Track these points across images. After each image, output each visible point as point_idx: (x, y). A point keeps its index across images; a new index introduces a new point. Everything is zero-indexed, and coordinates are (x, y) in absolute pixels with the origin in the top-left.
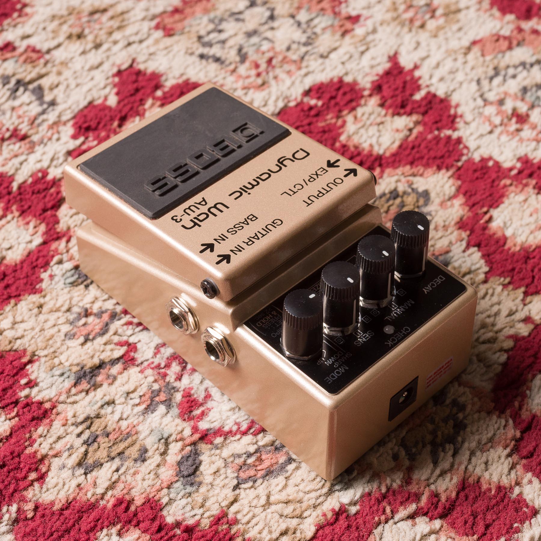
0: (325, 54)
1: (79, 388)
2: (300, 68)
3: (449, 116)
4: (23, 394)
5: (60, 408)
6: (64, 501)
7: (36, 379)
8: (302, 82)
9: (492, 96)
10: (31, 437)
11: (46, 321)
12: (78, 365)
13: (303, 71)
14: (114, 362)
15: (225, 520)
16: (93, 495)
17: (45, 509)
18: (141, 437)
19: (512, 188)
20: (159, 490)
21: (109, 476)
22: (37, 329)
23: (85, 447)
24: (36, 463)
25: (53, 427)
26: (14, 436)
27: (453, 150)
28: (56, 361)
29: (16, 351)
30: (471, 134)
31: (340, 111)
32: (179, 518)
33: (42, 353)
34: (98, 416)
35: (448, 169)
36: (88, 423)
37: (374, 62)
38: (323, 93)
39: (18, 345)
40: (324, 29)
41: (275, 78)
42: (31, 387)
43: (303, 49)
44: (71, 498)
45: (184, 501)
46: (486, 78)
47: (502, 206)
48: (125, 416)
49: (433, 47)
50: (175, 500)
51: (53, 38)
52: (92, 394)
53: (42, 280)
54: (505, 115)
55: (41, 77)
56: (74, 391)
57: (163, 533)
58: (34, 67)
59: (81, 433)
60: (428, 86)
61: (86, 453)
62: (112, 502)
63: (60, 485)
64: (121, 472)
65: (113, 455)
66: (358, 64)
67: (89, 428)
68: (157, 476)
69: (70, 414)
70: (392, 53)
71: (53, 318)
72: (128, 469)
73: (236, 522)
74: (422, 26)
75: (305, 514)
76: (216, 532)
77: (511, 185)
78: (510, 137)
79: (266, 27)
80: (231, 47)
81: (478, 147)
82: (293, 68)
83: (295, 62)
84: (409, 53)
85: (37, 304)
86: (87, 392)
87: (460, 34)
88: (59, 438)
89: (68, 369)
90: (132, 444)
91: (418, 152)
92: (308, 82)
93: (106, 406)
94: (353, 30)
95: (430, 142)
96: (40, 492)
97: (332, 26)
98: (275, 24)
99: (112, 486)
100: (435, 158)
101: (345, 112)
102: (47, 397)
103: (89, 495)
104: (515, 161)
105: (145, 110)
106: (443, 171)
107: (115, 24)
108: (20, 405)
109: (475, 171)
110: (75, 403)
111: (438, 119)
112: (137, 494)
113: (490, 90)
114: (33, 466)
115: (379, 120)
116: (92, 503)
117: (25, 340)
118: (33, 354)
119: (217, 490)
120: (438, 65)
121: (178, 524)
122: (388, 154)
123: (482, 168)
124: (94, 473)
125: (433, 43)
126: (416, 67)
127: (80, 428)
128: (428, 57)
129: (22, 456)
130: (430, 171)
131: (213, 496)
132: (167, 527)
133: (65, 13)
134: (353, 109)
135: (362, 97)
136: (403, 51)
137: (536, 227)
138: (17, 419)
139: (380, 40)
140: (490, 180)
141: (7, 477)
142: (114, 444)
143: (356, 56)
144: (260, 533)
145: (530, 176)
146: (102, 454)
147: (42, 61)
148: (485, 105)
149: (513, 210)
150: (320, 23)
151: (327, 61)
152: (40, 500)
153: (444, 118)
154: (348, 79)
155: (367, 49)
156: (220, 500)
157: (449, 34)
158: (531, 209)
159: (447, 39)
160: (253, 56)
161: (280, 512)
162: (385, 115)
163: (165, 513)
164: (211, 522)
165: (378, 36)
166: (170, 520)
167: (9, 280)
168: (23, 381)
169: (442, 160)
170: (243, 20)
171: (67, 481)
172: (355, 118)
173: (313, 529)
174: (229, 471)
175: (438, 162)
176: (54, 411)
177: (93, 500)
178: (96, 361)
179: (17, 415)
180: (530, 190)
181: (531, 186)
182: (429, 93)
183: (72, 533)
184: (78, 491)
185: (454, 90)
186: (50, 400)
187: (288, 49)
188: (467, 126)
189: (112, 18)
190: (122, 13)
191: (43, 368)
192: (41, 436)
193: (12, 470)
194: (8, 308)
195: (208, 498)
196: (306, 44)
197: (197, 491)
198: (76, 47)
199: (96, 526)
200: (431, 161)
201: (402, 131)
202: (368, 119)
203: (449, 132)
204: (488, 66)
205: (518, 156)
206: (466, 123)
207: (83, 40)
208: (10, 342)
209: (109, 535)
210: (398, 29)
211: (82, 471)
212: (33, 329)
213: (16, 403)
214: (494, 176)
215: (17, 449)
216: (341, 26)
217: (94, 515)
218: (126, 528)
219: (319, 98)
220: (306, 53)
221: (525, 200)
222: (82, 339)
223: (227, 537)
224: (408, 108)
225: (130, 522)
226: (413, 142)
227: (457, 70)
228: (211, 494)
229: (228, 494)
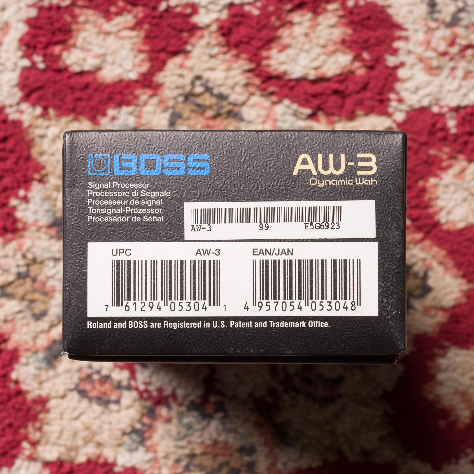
1: (49, 231)
4: (13, 202)
5: (27, 233)
7: (31, 198)
8: (465, 94)
18: (53, 302)
20: (27, 350)
23: (15, 277)
28: (55, 194)
32: (21, 379)
33: (51, 179)
34: (41, 263)
38: (468, 122)
39: (43, 159)
42: (23, 202)
45: (34, 370)
53: (104, 115)
56: (44, 230)
57: (3, 380)
65: (26, 297)
67: (28, 266)
68: (35, 338)
69: (27, 245)
73: (48, 411)
76: (30, 409)
86: (52, 238)
89: (55, 209)
93: (51, 260)
101: (462, 157)
102: (25, 219)
105: (325, 10)
108: (4, 210)
118: (46, 175)
119: (58, 381)
121: (17, 382)
127: (22, 262)
131: (53, 383)
132: (8, 379)
142: (33, 291)
156: (53, 389)
163: (17, 366)
164: (35, 399)
166: (14, 376)
167: (85, 94)
168: (22, 192)
174: (77, 375)
176: (21, 233)
186: (25, 223)
191: (42, 193)
194: (65, 119)
195: (49, 381)
197: (47, 370)
213: (4, 205)
219: (459, 124)
229: (61, 390)
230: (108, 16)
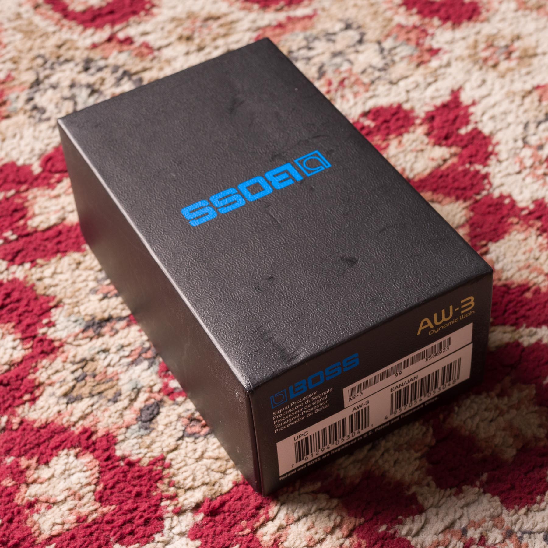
0: (395, 81)
1: (86, 334)
2: (367, 91)
3: (486, 152)
4: (41, 331)
5: (66, 347)
6: (43, 422)
7: (56, 321)
8: (364, 103)
9: (533, 140)
10: (36, 366)
11: (79, 276)
12: (91, 315)
13: (370, 93)
14: (120, 319)
15: (161, 462)
16: (67, 421)
17: (28, 425)
18: (120, 383)
19: (518, 227)
20: (119, 428)
21: (84, 409)
22: (70, 282)
23: (74, 382)
24: (33, 387)
25: (56, 362)
26: (24, 363)
27: (477, 184)
28: (76, 310)
29: (48, 296)
30: (500, 172)
31: (388, 134)
32: (127, 453)
33: (67, 301)
34: (92, 360)
35: (465, 200)
36: (83, 364)
37: (436, 94)
38: (379, 116)
39: (50, 292)
40: (402, 58)
41: (343, 96)
42: (50, 327)
43: (377, 74)
44: (50, 420)
45: (135, 441)
46: (535, 122)
47: (502, 241)
48: (112, 363)
49: (497, 86)
50: (129, 439)
51: (167, 38)
52: (94, 341)
54: (538, 159)
55: (145, 70)
56: (81, 336)
57: (109, 462)
58: (142, 61)
59: (76, 370)
60: (476, 123)
61: (74, 387)
62: (80, 430)
63: (45, 409)
64: (95, 407)
65: (94, 393)
66: (422, 94)
67: (82, 368)
68: (121, 415)
69: (71, 354)
70: (456, 88)
71: (85, 274)
72: (101, 406)
73: (170, 466)
74: (495, 66)
75: (228, 472)
76: (150, 471)
77: (517, 223)
78: (535, 179)
79: (352, 49)
80: (315, 65)
81: (502, 185)
82: (361, 89)
83: (364, 84)
84: (472, 89)
85: (77, 261)
86: (91, 339)
87: (528, 78)
88: (57, 371)
89: (82, 317)
90: (112, 387)
91: (444, 181)
92: (370, 104)
93: (101, 353)
94: (429, 61)
95: (459, 173)
96: (29, 411)
97: (411, 56)
98: (361, 48)
99: (84, 417)
100: (458, 188)
101: (392, 136)
102: (58, 337)
103: (64, 420)
104: (530, 202)
106: (461, 202)
107: (222, 31)
108: (36, 340)
109: (490, 206)
110: (79, 345)
111: (474, 153)
112: (101, 428)
113: (534, 134)
114: (30, 390)
115: (419, 147)
116: (64, 428)
117: (58, 289)
118: (60, 301)
119: (165, 437)
120: (494, 106)
121: (123, 458)
122: (416, 179)
123: (497, 204)
124: (74, 405)
125: (498, 83)
126: (474, 104)
127: (75, 367)
128: (489, 95)
129: (25, 380)
130: (448, 199)
131: (159, 441)
132: (114, 458)
133: (184, 16)
134: (401, 134)
135: (413, 124)
136: (468, 87)
137: (525, 265)
138: (30, 350)
139: (450, 74)
140: (500, 216)
141: (8, 393)
142: (98, 384)
143: (423, 86)
144: (185, 479)
145: (539, 218)
146: (85, 391)
147: (150, 57)
148: (524, 147)
149: (509, 247)
150: (401, 51)
151: (394, 88)
152: (26, 418)
153: (481, 154)
154: (407, 107)
155: (436, 81)
156: (164, 445)
157: (517, 76)
158: (528, 248)
159: (512, 81)
160: (330, 74)
161: (208, 466)
162: (427, 144)
163: (117, 447)
164: (150, 461)
165: (449, 70)
166: (118, 453)
167: (62, 238)
168: (45, 321)
169: (463, 192)
170: (334, 41)
171: (52, 406)
172: (400, 142)
173: (231, 485)
174: (179, 424)
175: (459, 192)
176: (61, 350)
177: (66, 425)
178: (106, 315)
179: (32, 347)
180: (533, 231)
181: (535, 228)
182: (475, 129)
183: (42, 448)
184: (56, 415)
185: (501, 129)
186: (60, 340)
187: (364, 72)
188: (498, 164)
189: (221, 26)
190: (232, 22)
191: (64, 313)
192: (43, 367)
193: (13, 389)
194: (53, 260)
195: (155, 442)
196: (380, 70)
197: (148, 434)
198: (182, 48)
199: (60, 445)
200: (452, 191)
201: (436, 160)
202: (410, 145)
203: (478, 167)
204: (540, 111)
205: (534, 198)
206: (499, 161)
207: (190, 43)
208: (45, 288)
209: (68, 455)
210: (470, 66)
211: (65, 400)
212: (67, 280)
213: (34, 337)
214: (505, 212)
215: (22, 374)
216: (419, 57)
217: (62, 436)
218: (83, 452)
219: (374, 120)
220: (379, 78)
221: (525, 239)
222: (100, 296)
223: (157, 477)
224: (450, 141)
225: (87, 448)
226: (443, 171)
227: (511, 112)
228: (158, 439)
229: (172, 442)
230: (51, 186)
